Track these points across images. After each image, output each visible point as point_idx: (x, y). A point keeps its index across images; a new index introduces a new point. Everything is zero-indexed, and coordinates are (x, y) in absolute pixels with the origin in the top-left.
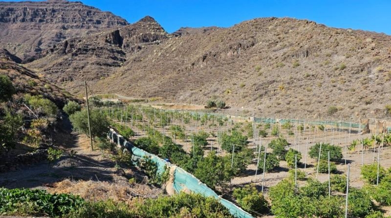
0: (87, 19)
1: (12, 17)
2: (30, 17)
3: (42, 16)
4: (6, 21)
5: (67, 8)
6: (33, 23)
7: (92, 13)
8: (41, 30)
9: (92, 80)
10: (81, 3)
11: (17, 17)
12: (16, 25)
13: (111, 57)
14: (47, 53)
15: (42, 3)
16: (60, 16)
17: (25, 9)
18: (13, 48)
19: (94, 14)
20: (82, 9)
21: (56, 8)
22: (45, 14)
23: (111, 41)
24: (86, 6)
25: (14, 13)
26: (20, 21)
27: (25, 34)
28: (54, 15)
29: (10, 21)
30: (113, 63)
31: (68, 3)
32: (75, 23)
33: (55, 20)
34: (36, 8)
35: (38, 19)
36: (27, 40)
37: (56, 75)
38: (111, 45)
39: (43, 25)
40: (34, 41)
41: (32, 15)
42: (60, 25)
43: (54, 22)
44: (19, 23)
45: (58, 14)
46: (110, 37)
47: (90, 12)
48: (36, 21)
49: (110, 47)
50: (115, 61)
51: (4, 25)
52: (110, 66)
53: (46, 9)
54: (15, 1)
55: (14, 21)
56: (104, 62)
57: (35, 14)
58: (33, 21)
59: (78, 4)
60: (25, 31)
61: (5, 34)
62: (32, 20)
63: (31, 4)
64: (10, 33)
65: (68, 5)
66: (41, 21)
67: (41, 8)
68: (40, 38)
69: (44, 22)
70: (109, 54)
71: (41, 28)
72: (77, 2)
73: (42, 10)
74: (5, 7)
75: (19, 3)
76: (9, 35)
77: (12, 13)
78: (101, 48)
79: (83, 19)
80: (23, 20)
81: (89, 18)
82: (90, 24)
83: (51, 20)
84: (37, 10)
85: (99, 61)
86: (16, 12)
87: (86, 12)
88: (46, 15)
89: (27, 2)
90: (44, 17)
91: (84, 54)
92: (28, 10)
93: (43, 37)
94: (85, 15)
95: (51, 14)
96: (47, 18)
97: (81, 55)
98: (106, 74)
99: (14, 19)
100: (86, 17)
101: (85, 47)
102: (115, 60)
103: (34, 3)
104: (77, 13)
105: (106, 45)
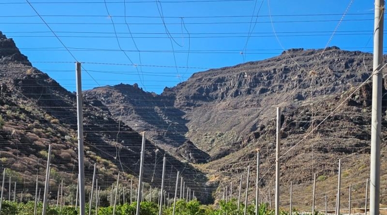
0: (344, 76)
1: (221, 90)
2: (247, 87)
3: (267, 82)
4: (212, 99)
5: (311, 62)
6: (250, 97)
7: (355, 63)
8: (260, 106)
9: (300, 182)
10: (336, 48)
11: (228, 89)
12: (224, 103)
13: (354, 134)
14: (249, 141)
15: (269, 61)
16: (297, 77)
17: (242, 75)
18: (211, 139)
19: (358, 64)
20: (336, 60)
21: (292, 65)
22: (271, 78)
23: (362, 102)
24: (345, 52)
25: (225, 84)
26: (232, 96)
27: (234, 116)
28: (286, 77)
29: (216, 98)
30: (357, 145)
31: (312, 53)
32: (321, 85)
33: (286, 86)
34: (258, 70)
35: (258, 89)
36: (234, 126)
37: (239, 177)
38: (359, 111)
39: (264, 98)
40: (245, 126)
41: (250, 83)
42: (294, 92)
43: (284, 90)
44: (229, 100)
45: (294, 74)
46: (361, 94)
47: (352, 61)
48: (255, 93)
49: (357, 114)
50: (362, 141)
51: (207, 105)
52: (348, 152)
53: (275, 70)
54: (229, 66)
55: (222, 98)
56: (336, 146)
57: (256, 81)
58: (250, 94)
59: (331, 51)
60: (235, 111)
61: (205, 120)
62: (249, 92)
63: (252, 66)
64: (212, 117)
65: (313, 55)
66: (263, 91)
67: (266, 69)
68: (257, 119)
69: (268, 93)
70: (351, 129)
71: (261, 103)
72: (329, 48)
73: (267, 73)
74: (214, 77)
75: (235, 67)
76: (210, 120)
77: (221, 85)
78: (336, 118)
79: (336, 76)
80: (236, 94)
81: (349, 73)
82: (348, 84)
83: (280, 86)
84: (260, 75)
85: (325, 143)
86: (227, 83)
87: (343, 64)
88: (272, 80)
89: (245, 64)
90: (270, 83)
91: (300, 133)
92: (246, 76)
93: (262, 117)
94: (341, 69)
95: (281, 76)
96: (273, 85)
97: (293, 136)
98: (332, 169)
99: (223, 94)
100: (343, 72)
101: (304, 119)
102: (361, 139)
103: (257, 63)
104: (326, 66)
105: (348, 110)
